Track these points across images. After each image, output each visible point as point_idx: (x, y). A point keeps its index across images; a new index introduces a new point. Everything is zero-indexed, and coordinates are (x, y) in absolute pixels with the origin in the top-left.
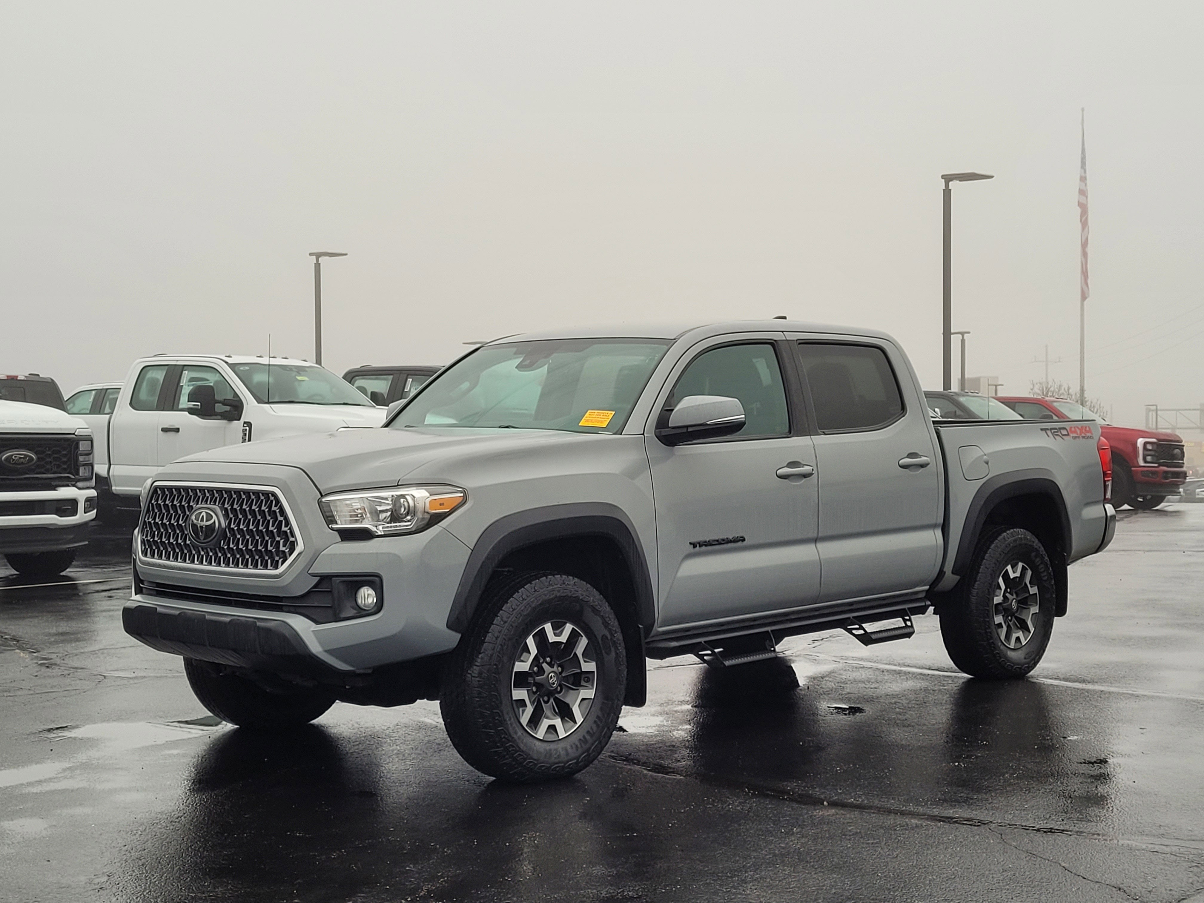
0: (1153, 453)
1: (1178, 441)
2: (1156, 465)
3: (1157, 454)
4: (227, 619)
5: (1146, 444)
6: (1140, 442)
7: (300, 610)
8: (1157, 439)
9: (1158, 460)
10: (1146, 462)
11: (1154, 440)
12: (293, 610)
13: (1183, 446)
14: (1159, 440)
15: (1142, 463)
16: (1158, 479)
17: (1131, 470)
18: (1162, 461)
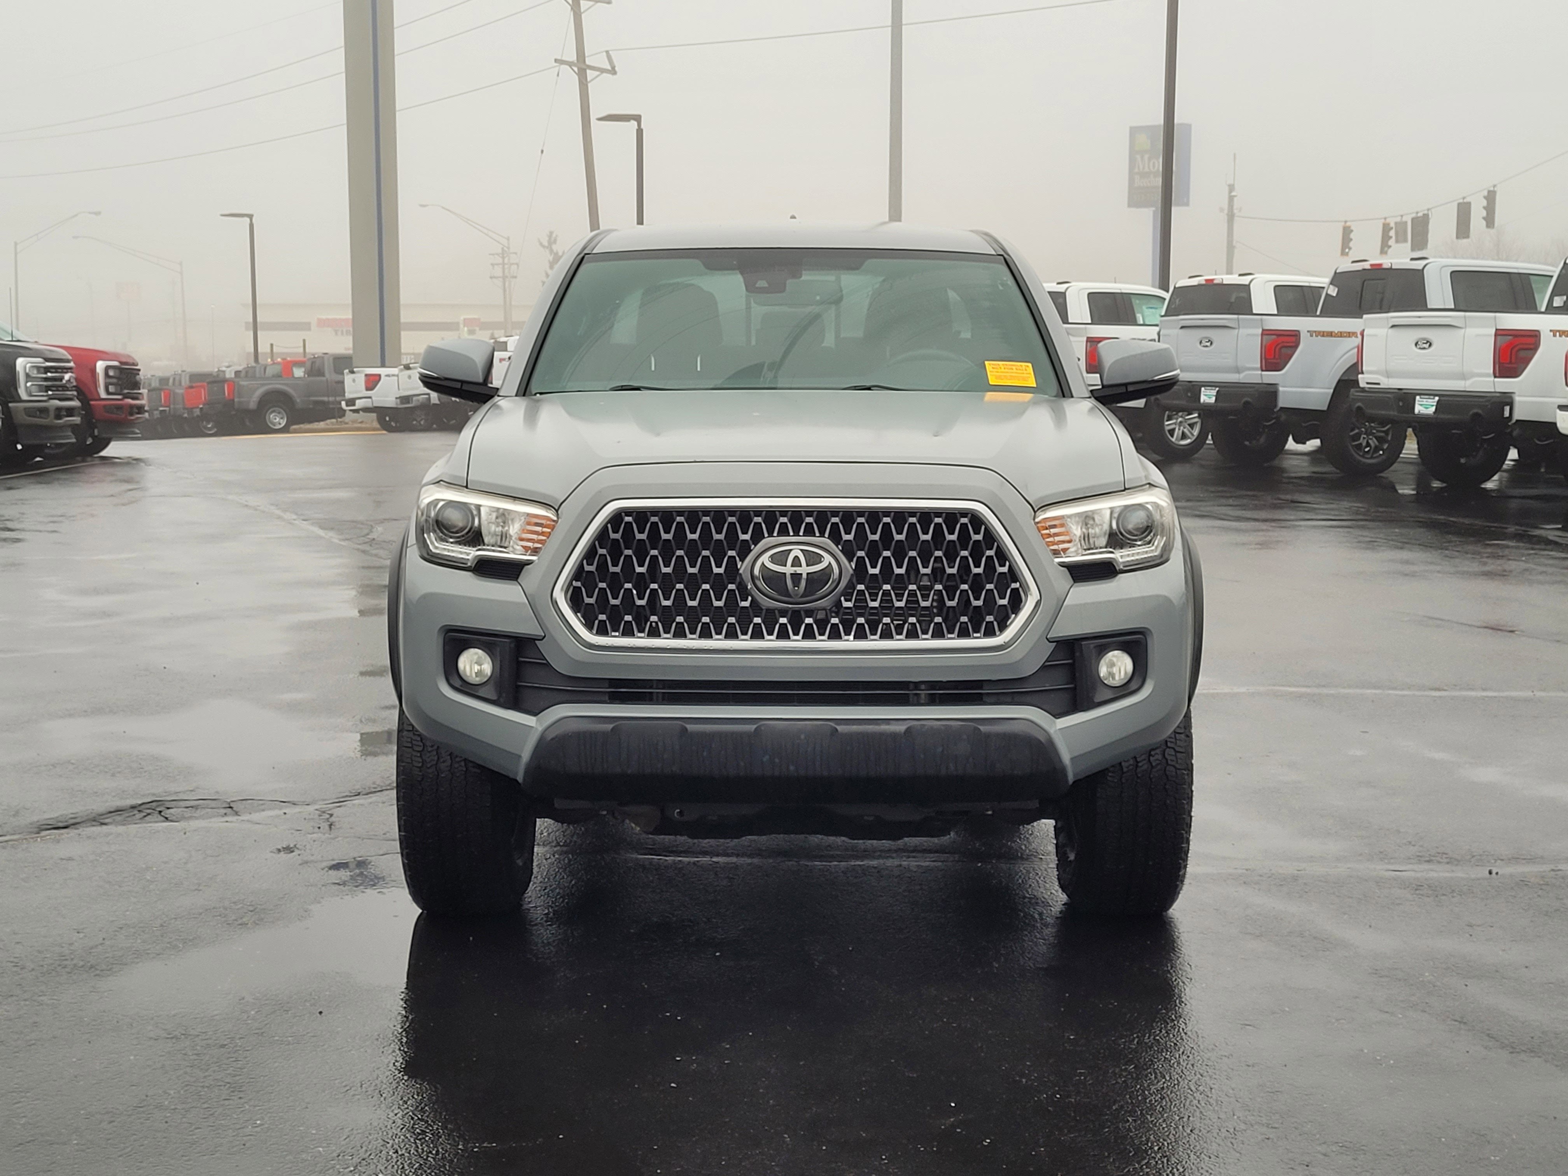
0: (114, 381)
1: (134, 364)
2: (119, 397)
3: (120, 382)
4: (901, 728)
5: (107, 368)
6: (100, 365)
7: (1028, 698)
8: (121, 362)
9: (122, 390)
10: (108, 393)
11: (116, 363)
12: (1009, 699)
13: (139, 370)
14: (121, 363)
15: (103, 395)
16: (123, 416)
17: (90, 405)
18: (126, 391)
